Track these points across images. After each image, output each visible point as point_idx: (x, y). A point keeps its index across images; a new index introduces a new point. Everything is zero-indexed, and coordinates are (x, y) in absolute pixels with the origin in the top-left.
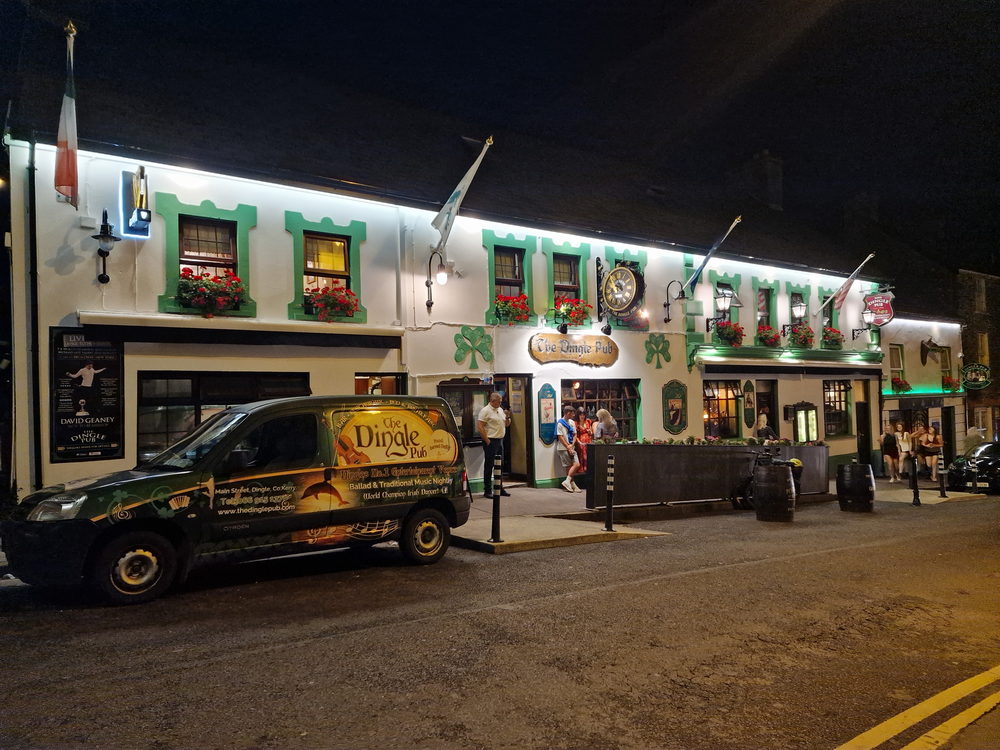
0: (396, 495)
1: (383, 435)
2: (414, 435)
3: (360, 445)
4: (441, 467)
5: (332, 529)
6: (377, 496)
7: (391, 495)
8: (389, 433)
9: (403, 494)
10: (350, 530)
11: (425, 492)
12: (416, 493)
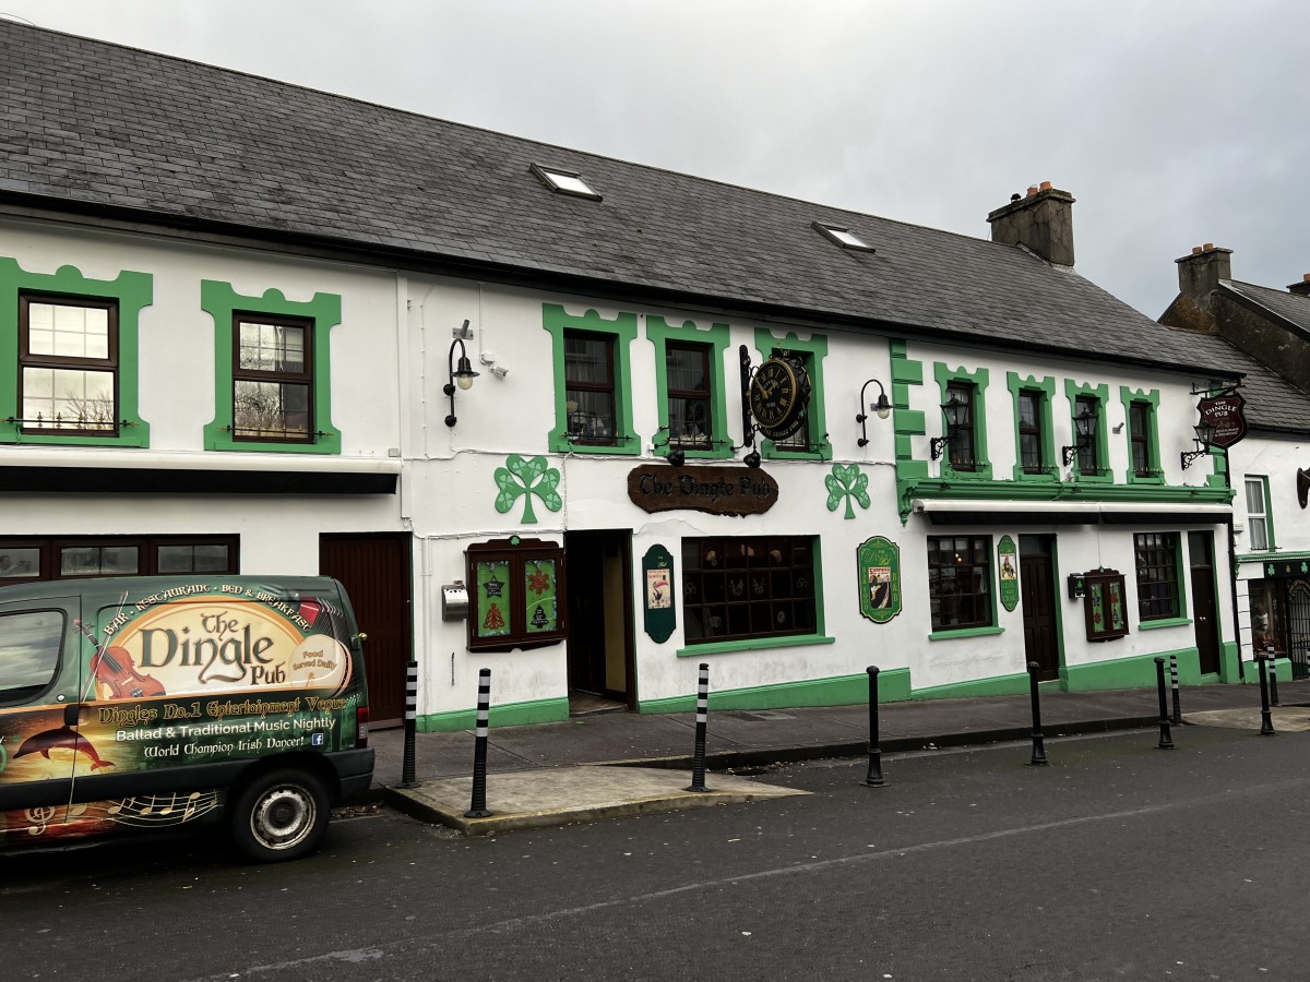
0: (212, 749)
1: (198, 645)
2: (263, 644)
3: (146, 662)
4: (312, 701)
5: (80, 809)
6: (174, 751)
7: (203, 750)
8: (211, 641)
9: (229, 747)
10: (115, 810)
11: (273, 743)
12: (255, 746)
